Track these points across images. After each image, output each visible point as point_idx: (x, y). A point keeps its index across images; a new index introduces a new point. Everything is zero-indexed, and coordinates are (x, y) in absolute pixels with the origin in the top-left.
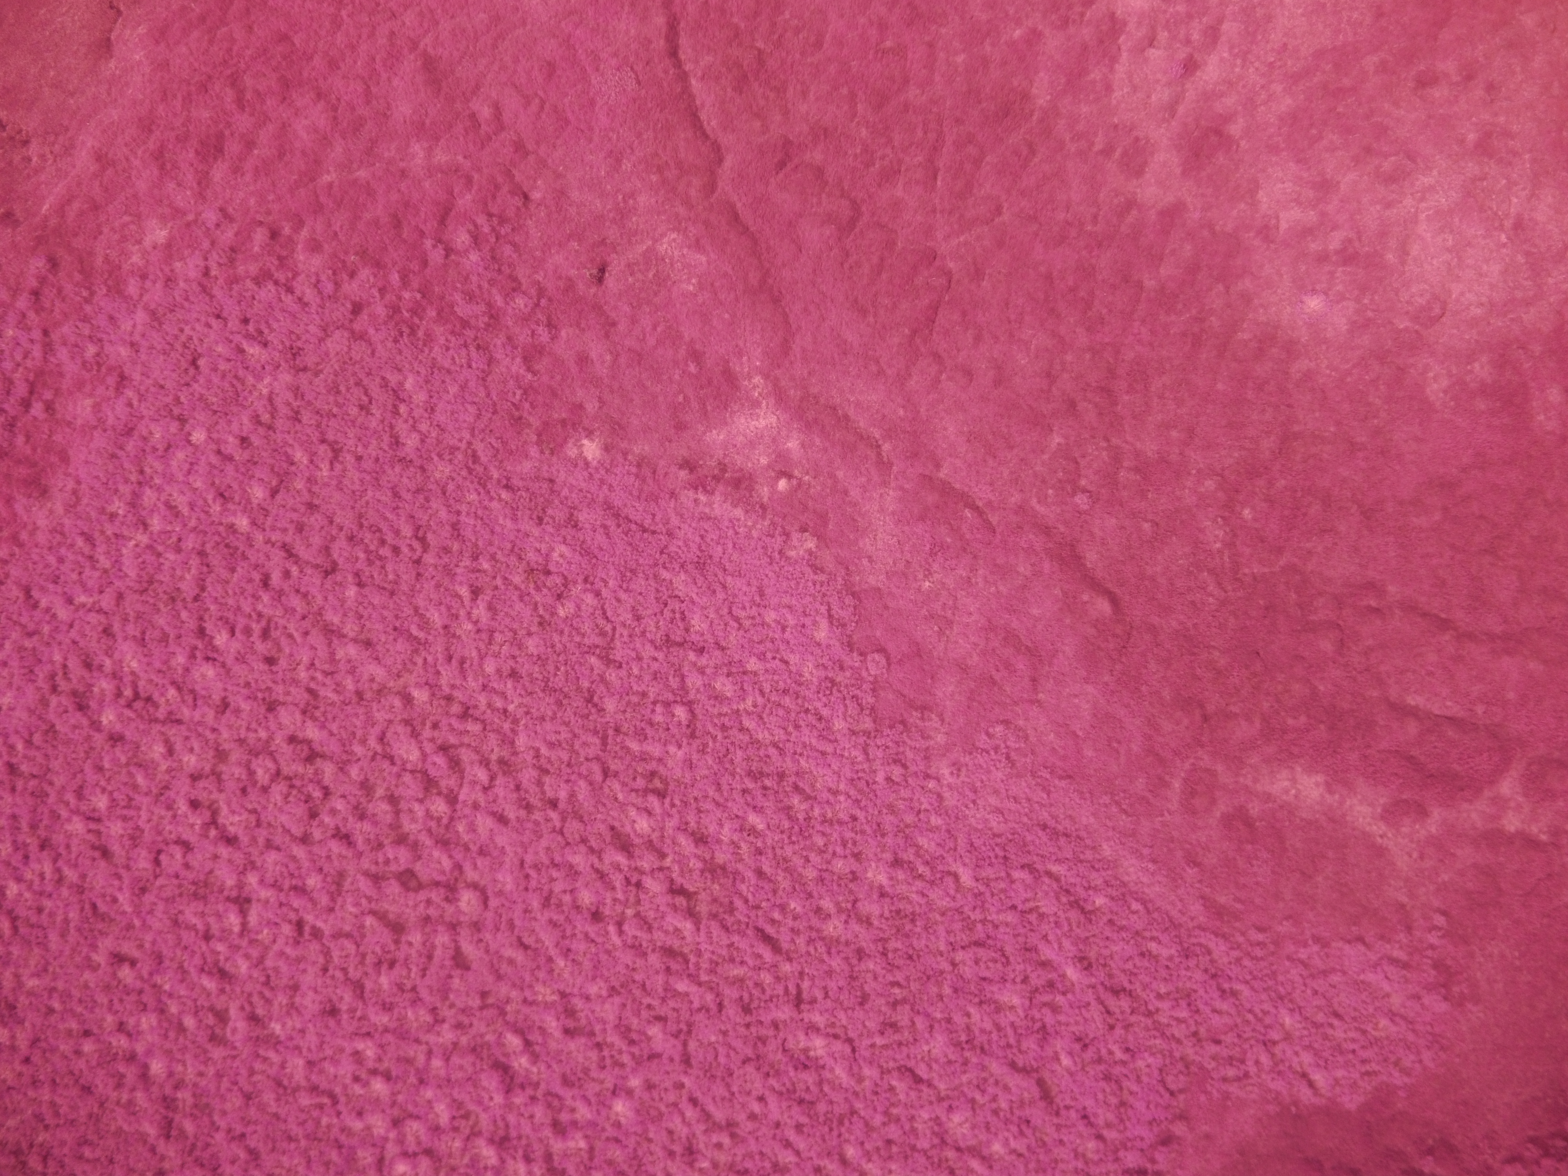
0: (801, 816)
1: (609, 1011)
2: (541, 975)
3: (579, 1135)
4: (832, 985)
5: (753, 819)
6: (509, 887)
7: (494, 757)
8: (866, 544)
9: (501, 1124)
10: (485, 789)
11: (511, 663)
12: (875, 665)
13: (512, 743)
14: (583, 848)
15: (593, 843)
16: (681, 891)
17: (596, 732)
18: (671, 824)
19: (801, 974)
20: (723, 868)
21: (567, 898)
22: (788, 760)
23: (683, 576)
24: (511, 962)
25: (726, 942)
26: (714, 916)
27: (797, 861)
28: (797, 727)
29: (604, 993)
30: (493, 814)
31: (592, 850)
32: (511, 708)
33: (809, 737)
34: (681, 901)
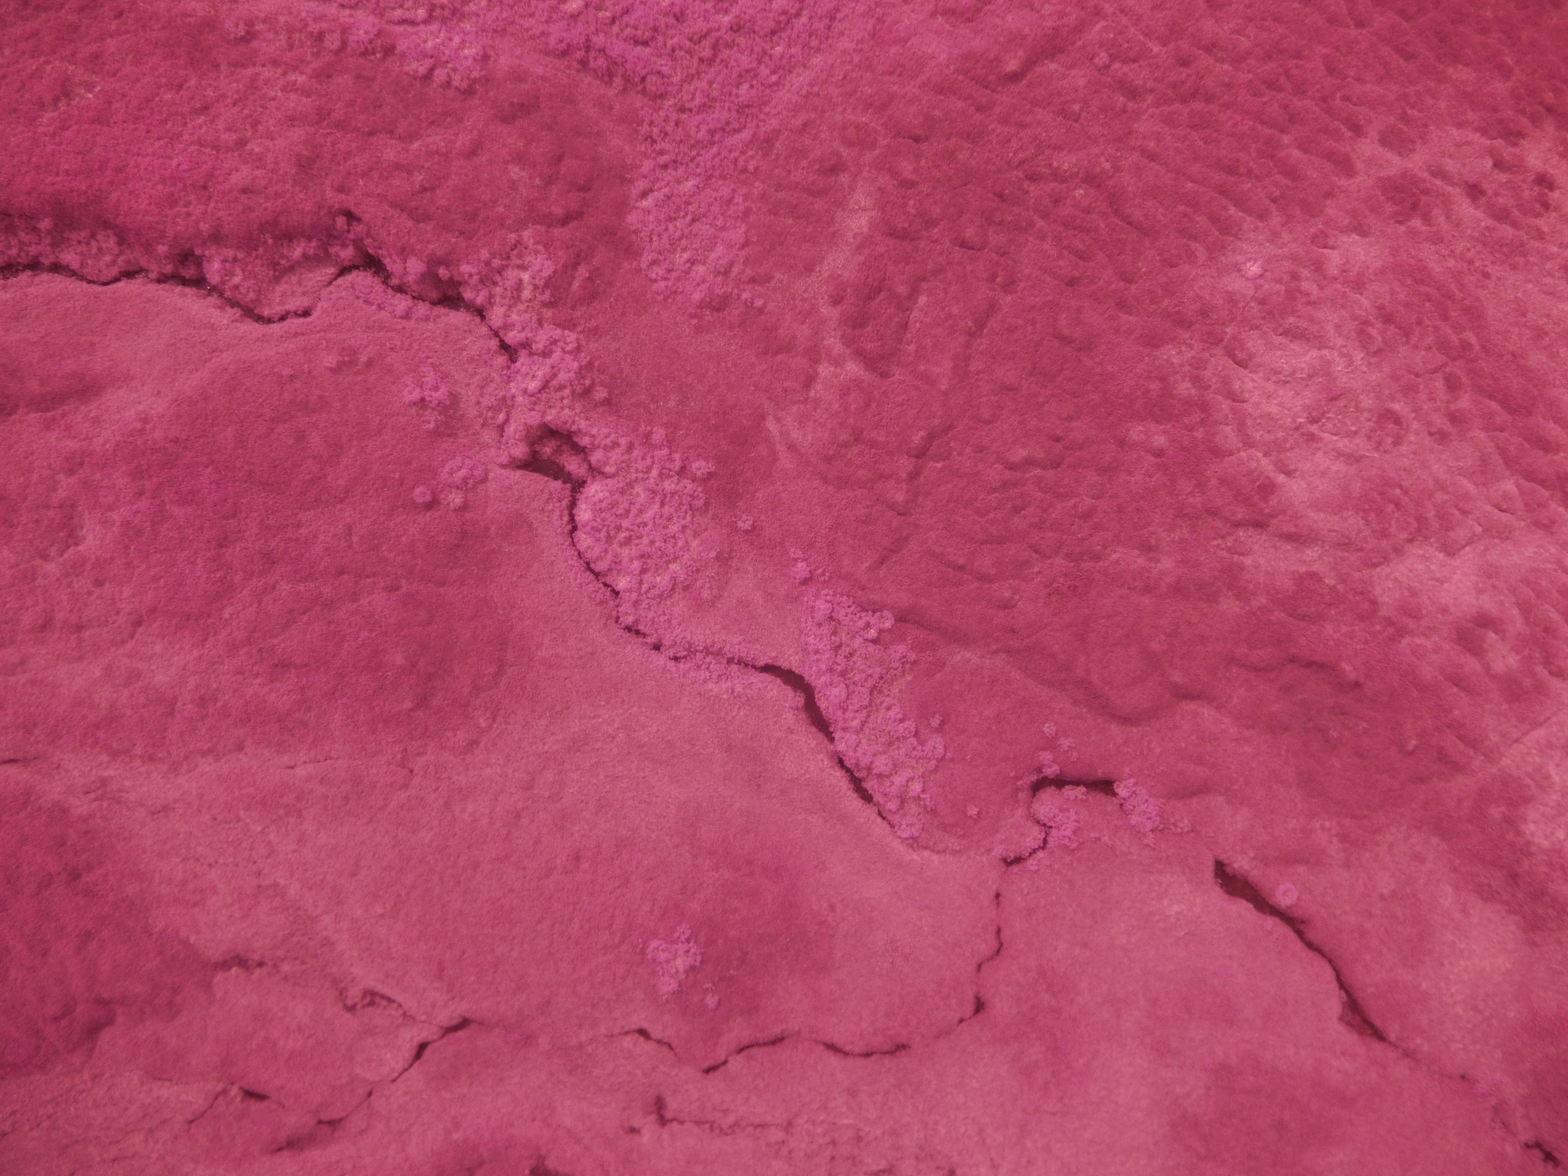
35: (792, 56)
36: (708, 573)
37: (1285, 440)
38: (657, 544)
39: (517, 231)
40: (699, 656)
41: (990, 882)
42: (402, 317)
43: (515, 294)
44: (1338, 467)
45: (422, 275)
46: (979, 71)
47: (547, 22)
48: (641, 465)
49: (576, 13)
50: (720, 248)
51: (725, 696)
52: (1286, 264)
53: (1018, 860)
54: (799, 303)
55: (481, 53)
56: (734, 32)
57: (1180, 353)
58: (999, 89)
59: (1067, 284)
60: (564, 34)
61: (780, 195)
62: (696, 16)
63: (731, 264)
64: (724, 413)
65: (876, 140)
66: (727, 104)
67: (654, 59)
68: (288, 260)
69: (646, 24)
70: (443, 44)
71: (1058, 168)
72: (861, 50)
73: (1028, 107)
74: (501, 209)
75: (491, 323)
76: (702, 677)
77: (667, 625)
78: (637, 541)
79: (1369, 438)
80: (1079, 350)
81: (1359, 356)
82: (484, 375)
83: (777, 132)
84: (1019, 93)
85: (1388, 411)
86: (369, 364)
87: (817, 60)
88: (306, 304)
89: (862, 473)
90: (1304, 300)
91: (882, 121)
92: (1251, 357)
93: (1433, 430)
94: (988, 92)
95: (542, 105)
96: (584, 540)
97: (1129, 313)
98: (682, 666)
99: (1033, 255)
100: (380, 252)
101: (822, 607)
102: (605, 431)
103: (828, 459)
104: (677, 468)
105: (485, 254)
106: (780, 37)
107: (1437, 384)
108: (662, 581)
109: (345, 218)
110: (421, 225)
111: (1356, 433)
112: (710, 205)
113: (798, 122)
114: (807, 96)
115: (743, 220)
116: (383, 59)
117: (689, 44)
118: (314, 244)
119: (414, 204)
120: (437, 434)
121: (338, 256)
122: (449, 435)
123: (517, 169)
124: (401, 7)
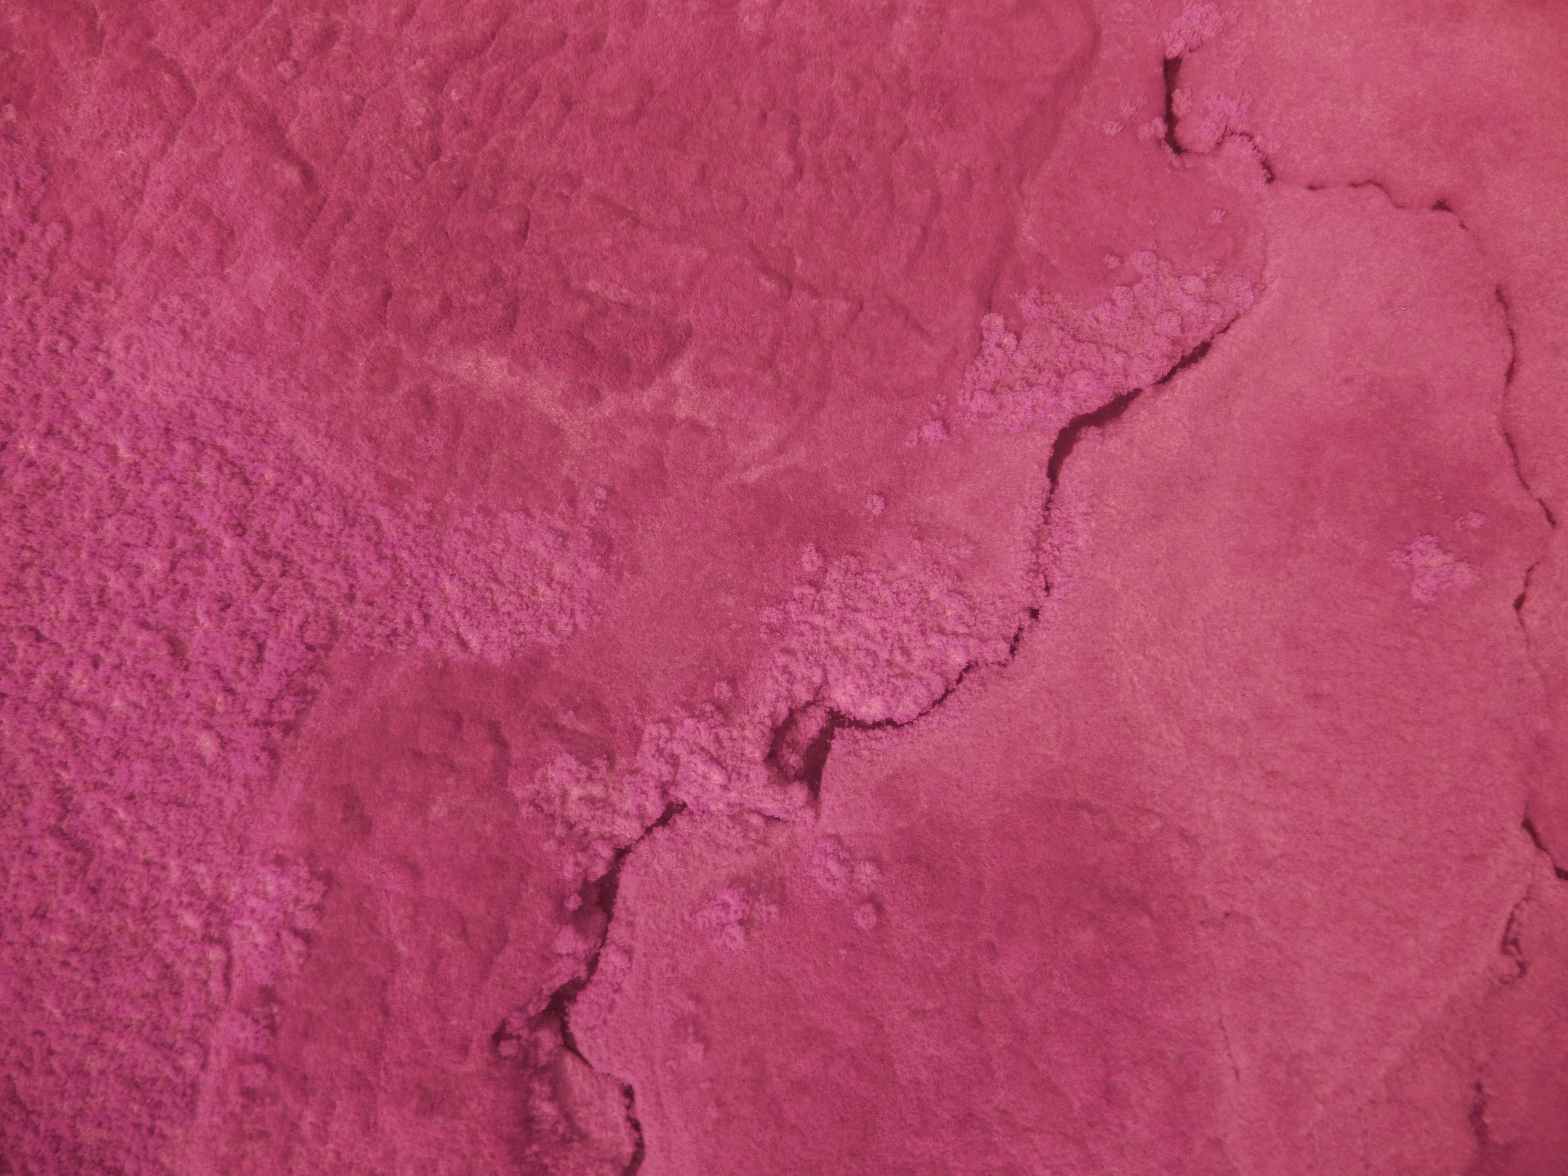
35: (278, 456)
36: (939, 551)
38: (908, 613)
39: (516, 805)
40: (1044, 559)
41: (1298, 196)
42: (630, 960)
43: (599, 805)
45: (577, 932)
46: (299, 218)
47: (230, 781)
48: (810, 637)
49: (219, 741)
50: (532, 545)
51: (1093, 524)
53: (1266, 165)
54: (599, 444)
55: (273, 867)
56: (244, 533)
58: (322, 193)
59: (570, 109)
60: (248, 757)
61: (460, 471)
62: (224, 581)
63: (552, 529)
64: (740, 534)
65: (388, 348)
66: (343, 539)
67: (282, 634)
68: (558, 1122)
69: (236, 646)
70: (259, 921)
71: (424, 120)
72: (270, 369)
73: (345, 157)
74: (489, 827)
75: (636, 837)
76: (1071, 553)
77: (1008, 600)
78: (905, 639)
80: (651, 93)
82: (702, 844)
83: (379, 475)
84: (328, 169)
86: (696, 998)
87: (283, 426)
88: (617, 1092)
89: (812, 357)
91: (364, 342)
94: (326, 206)
95: (345, 782)
96: (905, 709)
97: (604, 36)
98: (1059, 580)
99: (532, 152)
100: (546, 992)
101: (981, 402)
102: (769, 682)
103: (796, 399)
104: (813, 591)
105: (549, 847)
106: (253, 473)
108: (952, 608)
109: (502, 1043)
110: (511, 936)
112: (476, 559)
113: (365, 448)
114: (331, 438)
115: (495, 517)
116: (281, 1003)
117: (263, 590)
118: (536, 1086)
119: (484, 947)
120: (783, 902)
121: (550, 1053)
122: (783, 887)
123: (434, 809)
124: (205, 983)
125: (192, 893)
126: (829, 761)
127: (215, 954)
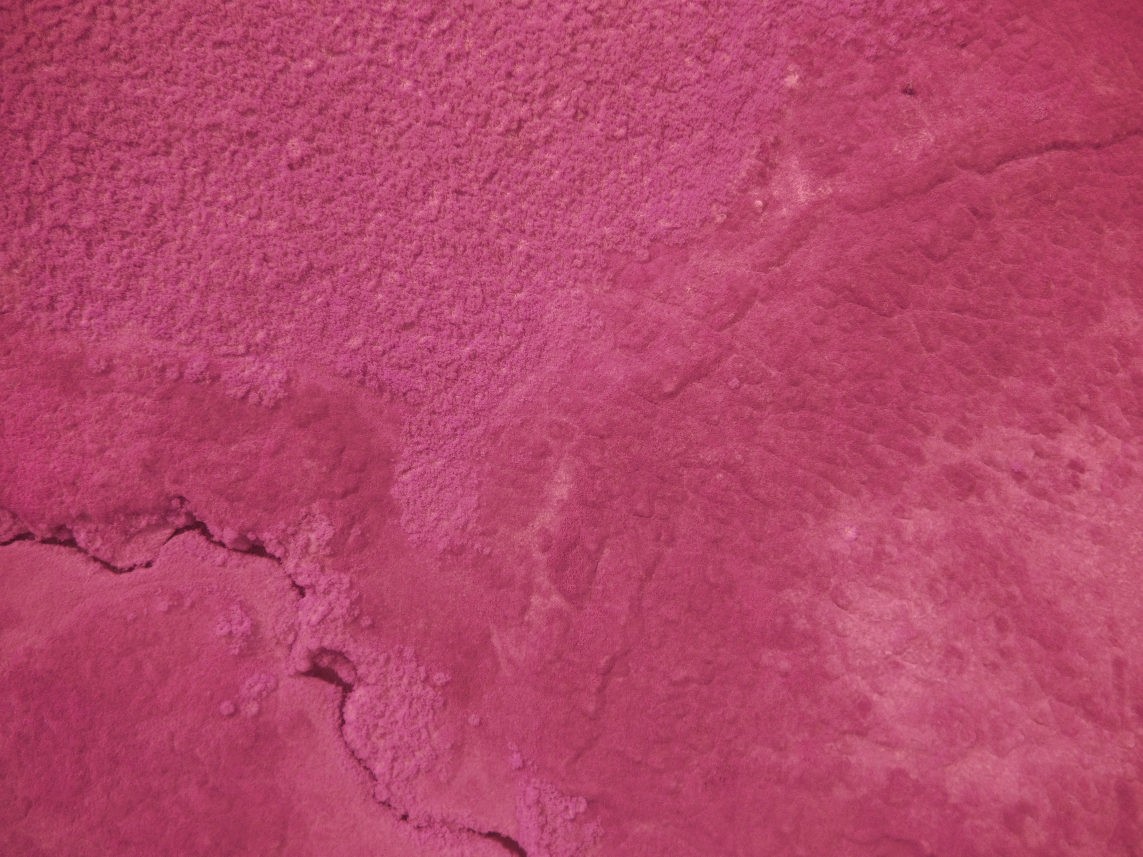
0: (557, 202)
1: (458, 80)
2: (479, 42)
3: (395, 59)
4: (465, 212)
5: (557, 173)
6: (529, 22)
7: (603, 14)
8: (717, 253)
9: (403, 15)
10: (585, 8)
11: (660, 25)
12: (642, 254)
13: (611, 26)
14: (547, 67)
15: (550, 74)
16: (520, 127)
17: (613, 78)
18: (557, 122)
19: (472, 195)
20: (530, 153)
21: (520, 57)
22: (589, 197)
23: (705, 137)
24: (488, 23)
25: (492, 150)
26: (505, 145)
27: (532, 198)
28: (608, 204)
29: (468, 77)
30: (571, 13)
31: (546, 73)
32: (632, 26)
33: (602, 210)
34: (514, 126)
35: (513, 375)
36: (444, 759)
37: (877, 667)
38: (406, 739)
39: (308, 505)
40: (437, 826)
42: (219, 566)
43: (305, 550)
44: (917, 689)
45: (236, 538)
46: (646, 390)
47: (335, 354)
48: (395, 676)
49: (356, 349)
50: (459, 510)
52: (874, 530)
54: (517, 549)
55: (285, 377)
56: (472, 360)
57: (797, 595)
58: (660, 403)
59: (713, 543)
60: (347, 363)
61: (503, 471)
62: (444, 350)
63: (467, 522)
64: (460, 634)
65: (573, 435)
66: (466, 409)
67: (413, 379)
68: (136, 529)
69: (408, 356)
70: (256, 372)
71: (704, 459)
72: (563, 372)
73: (681, 415)
74: (296, 491)
75: (287, 569)
77: (412, 802)
78: (390, 736)
79: (940, 668)
80: (723, 593)
81: (929, 607)
82: (279, 607)
83: (502, 428)
84: (675, 406)
85: (953, 648)
86: (192, 606)
87: (531, 378)
88: (150, 558)
89: (562, 686)
90: (888, 561)
91: (577, 422)
92: (850, 602)
93: (987, 662)
94: (652, 405)
95: (330, 413)
96: (350, 733)
97: (759, 565)
98: (423, 835)
99: (687, 520)
100: (205, 522)
101: (532, 792)
102: (370, 650)
103: (538, 673)
104: (422, 678)
105: (282, 525)
106: (504, 363)
107: (990, 628)
109: (178, 500)
110: (234, 505)
111: (929, 664)
112: (453, 479)
113: (518, 421)
114: (524, 403)
115: (477, 489)
116: (211, 385)
117: (438, 370)
118: (155, 517)
119: (230, 491)
120: (241, 656)
121: (173, 522)
122: (251, 655)
123: (309, 462)
124: (226, 344)
125: (275, 336)
126: (323, 683)
127: (241, 348)
